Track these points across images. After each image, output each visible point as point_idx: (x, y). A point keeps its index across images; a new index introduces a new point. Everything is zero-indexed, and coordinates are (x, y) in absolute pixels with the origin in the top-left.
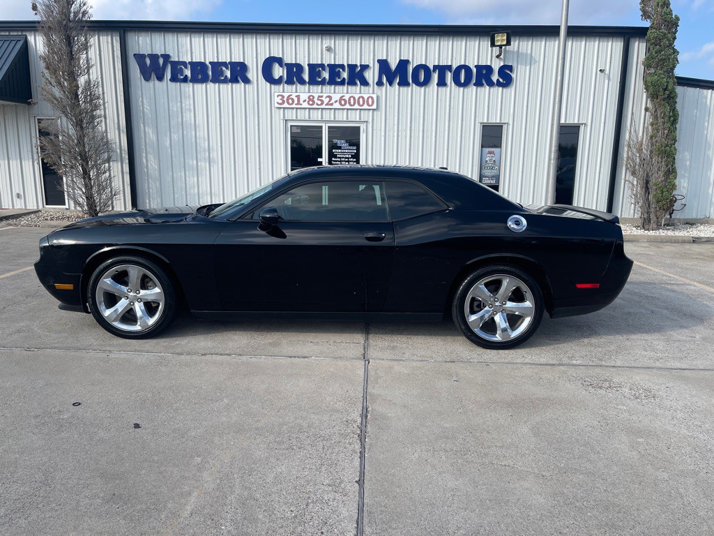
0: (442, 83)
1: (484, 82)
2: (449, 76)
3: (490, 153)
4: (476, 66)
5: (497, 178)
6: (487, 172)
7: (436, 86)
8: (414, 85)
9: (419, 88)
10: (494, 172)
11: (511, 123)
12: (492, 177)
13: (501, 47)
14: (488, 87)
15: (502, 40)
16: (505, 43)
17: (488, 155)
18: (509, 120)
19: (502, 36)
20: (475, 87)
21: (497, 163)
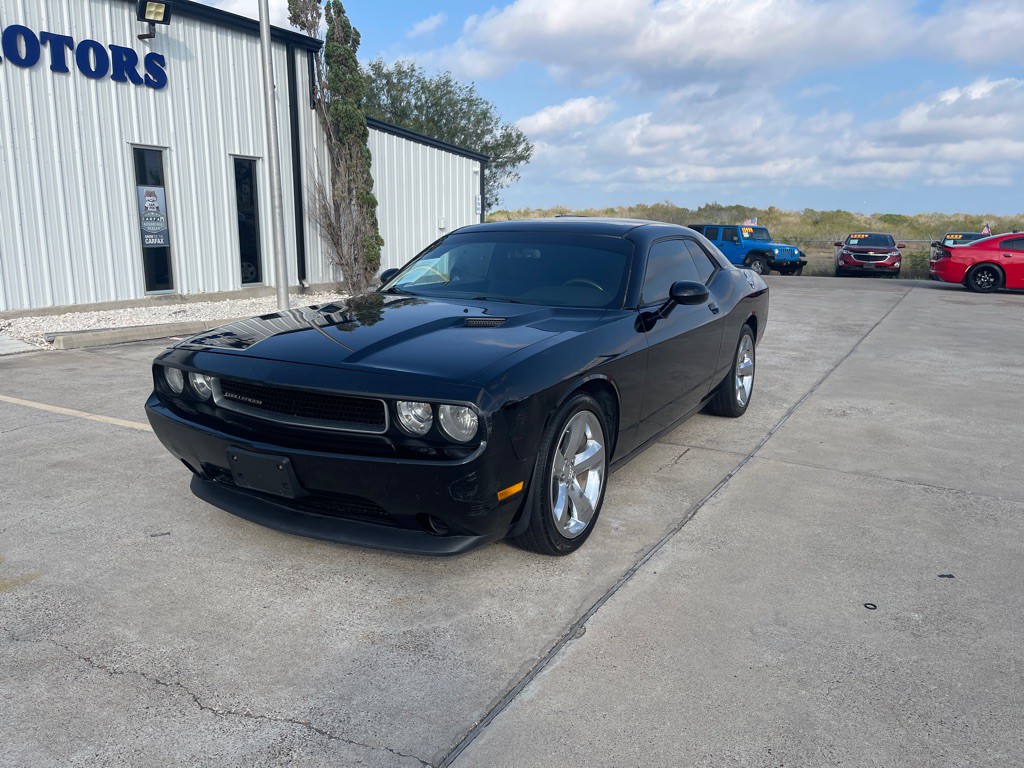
0: (59, 66)
1: (126, 75)
2: (70, 57)
3: (150, 194)
4: (111, 47)
5: (166, 234)
6: (151, 226)
7: (49, 71)
8: (9, 63)
9: (18, 69)
10: (160, 226)
11: (173, 148)
12: (158, 234)
13: (152, 23)
14: (132, 85)
15: (157, 14)
16: (160, 18)
17: (147, 198)
18: (170, 143)
19: (157, 7)
20: (113, 83)
21: (162, 208)
